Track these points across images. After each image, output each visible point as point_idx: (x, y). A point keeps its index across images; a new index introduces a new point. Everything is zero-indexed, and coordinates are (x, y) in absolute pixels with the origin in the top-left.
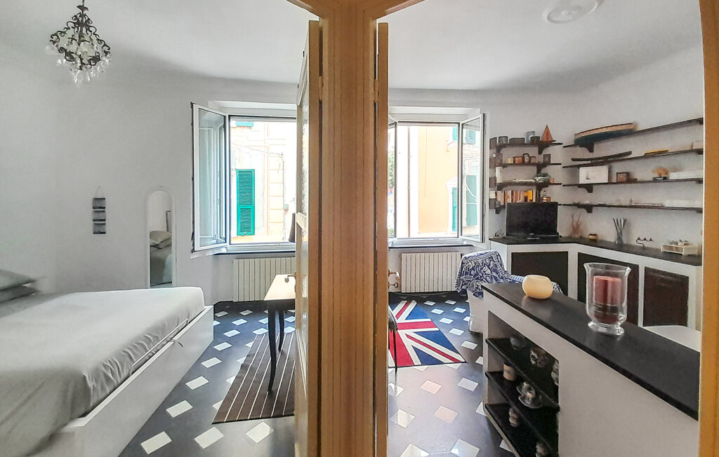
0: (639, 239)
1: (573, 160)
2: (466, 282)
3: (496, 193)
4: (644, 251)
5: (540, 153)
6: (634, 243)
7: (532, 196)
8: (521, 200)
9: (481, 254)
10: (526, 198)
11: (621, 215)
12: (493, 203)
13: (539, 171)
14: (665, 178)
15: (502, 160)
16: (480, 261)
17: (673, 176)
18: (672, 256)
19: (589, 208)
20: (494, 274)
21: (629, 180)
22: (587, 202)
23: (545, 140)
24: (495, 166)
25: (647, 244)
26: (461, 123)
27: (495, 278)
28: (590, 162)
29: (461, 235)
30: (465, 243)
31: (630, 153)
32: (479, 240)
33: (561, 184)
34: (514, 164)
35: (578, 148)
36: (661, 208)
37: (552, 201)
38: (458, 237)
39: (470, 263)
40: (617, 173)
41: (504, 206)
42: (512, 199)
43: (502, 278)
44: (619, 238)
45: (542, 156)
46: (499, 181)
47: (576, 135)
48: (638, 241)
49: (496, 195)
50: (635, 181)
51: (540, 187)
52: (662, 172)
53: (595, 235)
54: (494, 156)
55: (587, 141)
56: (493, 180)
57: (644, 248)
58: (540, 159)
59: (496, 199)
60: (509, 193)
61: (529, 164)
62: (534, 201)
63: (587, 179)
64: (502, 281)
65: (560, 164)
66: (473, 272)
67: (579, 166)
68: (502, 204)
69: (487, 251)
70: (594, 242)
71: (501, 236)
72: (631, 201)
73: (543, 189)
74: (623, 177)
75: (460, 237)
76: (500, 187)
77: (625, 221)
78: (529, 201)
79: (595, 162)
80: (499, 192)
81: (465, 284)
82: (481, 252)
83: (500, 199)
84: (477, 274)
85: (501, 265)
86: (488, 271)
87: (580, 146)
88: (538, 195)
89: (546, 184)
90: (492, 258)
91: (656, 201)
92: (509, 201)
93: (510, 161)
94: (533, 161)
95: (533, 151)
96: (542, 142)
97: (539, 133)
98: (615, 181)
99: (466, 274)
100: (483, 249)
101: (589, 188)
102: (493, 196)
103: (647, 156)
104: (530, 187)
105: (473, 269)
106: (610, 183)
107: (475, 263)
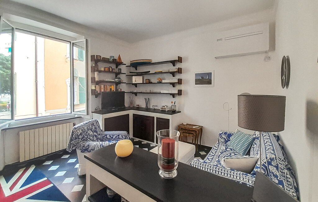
0: (153, 106)
1: (130, 72)
2: (75, 144)
3: (95, 86)
4: (155, 111)
5: (117, 67)
6: (151, 107)
7: (113, 88)
8: (108, 90)
9: (86, 123)
10: (111, 89)
11: (147, 96)
12: (94, 92)
13: (116, 76)
14: (161, 82)
15: (98, 69)
16: (86, 128)
17: (163, 81)
18: (163, 112)
19: (136, 94)
20: (95, 134)
21: (150, 83)
22: (135, 91)
23: (119, 61)
24: (94, 71)
25: (156, 108)
26: (72, 42)
27: (96, 136)
28: (136, 74)
29: (74, 112)
30: (76, 116)
31: (149, 72)
32: (85, 114)
33: (125, 83)
34: (105, 71)
35: (132, 68)
36: (160, 93)
37: (122, 91)
38: (71, 113)
39: (78, 131)
40: (146, 79)
41: (100, 94)
42: (104, 90)
43: (100, 135)
44: (147, 106)
45: (118, 69)
46: (97, 80)
47: (131, 61)
48: (153, 107)
49: (95, 87)
50: (151, 83)
51: (117, 84)
52: (160, 80)
53: (138, 105)
54: (94, 65)
55: (135, 65)
56: (93, 79)
57: (155, 109)
58: (117, 70)
59: (95, 90)
60: (102, 86)
61: (112, 72)
62: (115, 91)
63: (135, 81)
64: (99, 136)
65: (125, 74)
66: (80, 137)
67: (133, 75)
68: (99, 92)
69: (90, 121)
70: (138, 108)
71: (98, 110)
72: (150, 91)
73: (119, 85)
74: (148, 81)
75: (72, 113)
76: (98, 83)
77: (148, 99)
78: (112, 90)
79: (138, 74)
80: (97, 86)
81: (75, 146)
82: (86, 122)
83: (98, 89)
84: (84, 137)
85: (99, 127)
86: (91, 133)
87: (133, 67)
88: (116, 88)
89: (120, 83)
90: (93, 124)
91: (158, 91)
92: (103, 90)
93: (102, 69)
94: (114, 71)
95: (114, 66)
96: (117, 62)
97: (116, 57)
98: (145, 83)
99: (76, 138)
100: (87, 120)
101: (136, 85)
102: (94, 88)
103: (156, 73)
104: (112, 84)
105: (81, 134)
106: (143, 83)
107: (82, 130)
